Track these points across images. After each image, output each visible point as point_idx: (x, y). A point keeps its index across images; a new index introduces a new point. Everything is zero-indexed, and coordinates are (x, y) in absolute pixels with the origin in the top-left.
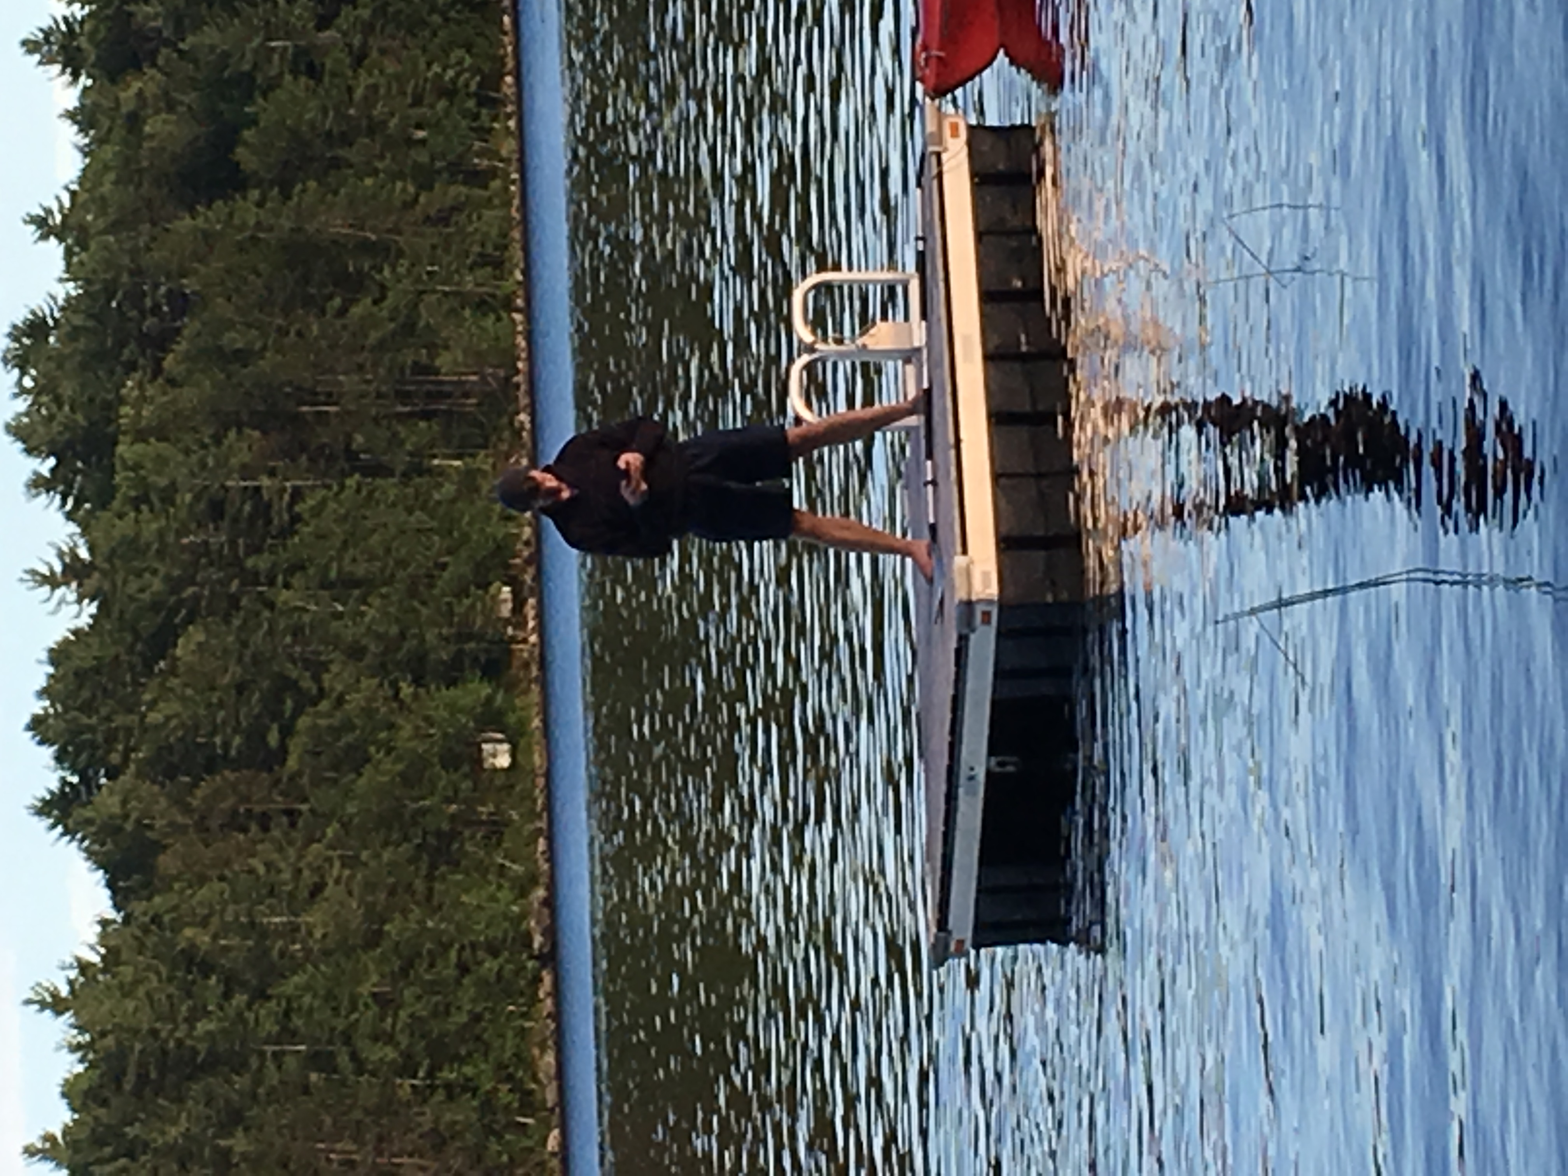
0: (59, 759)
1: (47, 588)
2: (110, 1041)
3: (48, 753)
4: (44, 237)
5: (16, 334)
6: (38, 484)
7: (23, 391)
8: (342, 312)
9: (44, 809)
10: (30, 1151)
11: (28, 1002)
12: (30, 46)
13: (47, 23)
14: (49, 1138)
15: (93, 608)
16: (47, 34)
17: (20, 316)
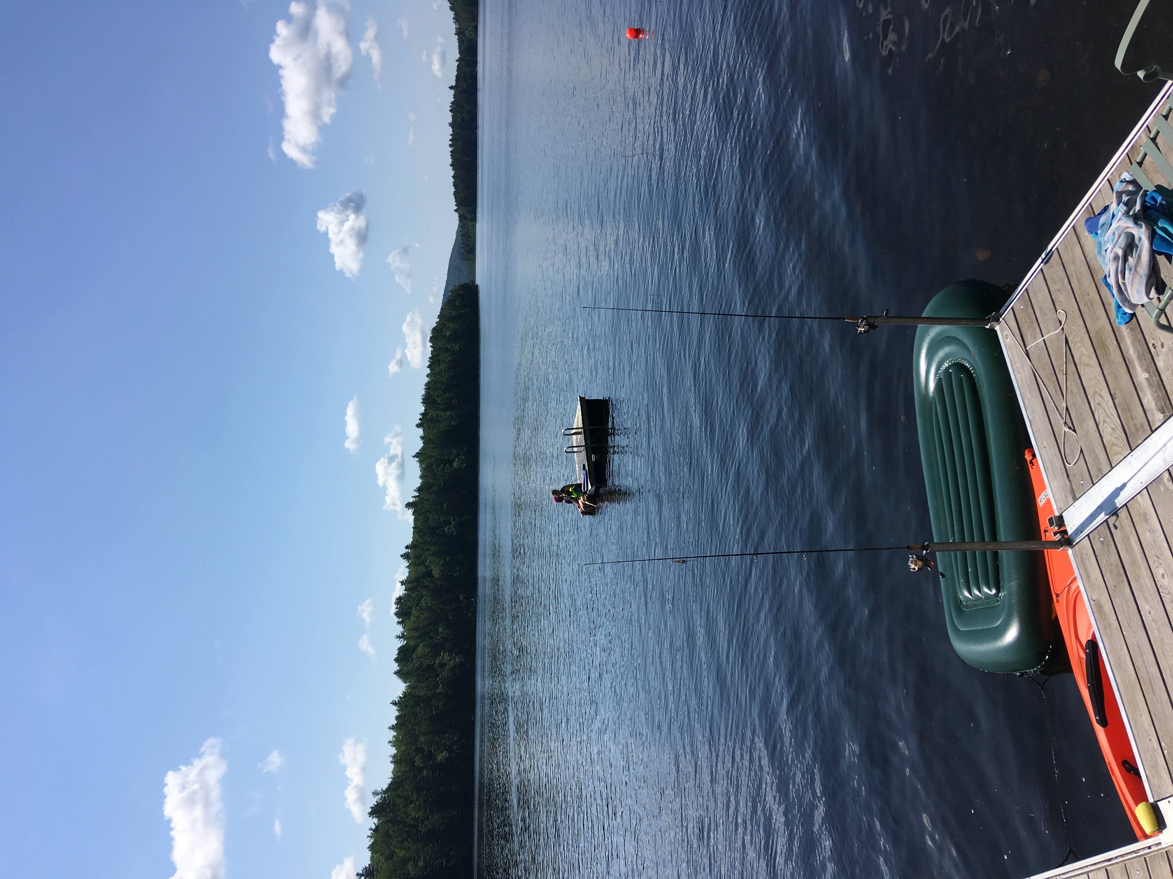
0: (399, 666)
1: (398, 639)
3: (397, 664)
4: (402, 585)
5: (397, 599)
6: (399, 623)
7: (397, 608)
9: (395, 673)
10: (390, 728)
11: (391, 703)
12: (402, 556)
14: (393, 726)
15: (405, 642)
16: (405, 554)
17: (398, 596)
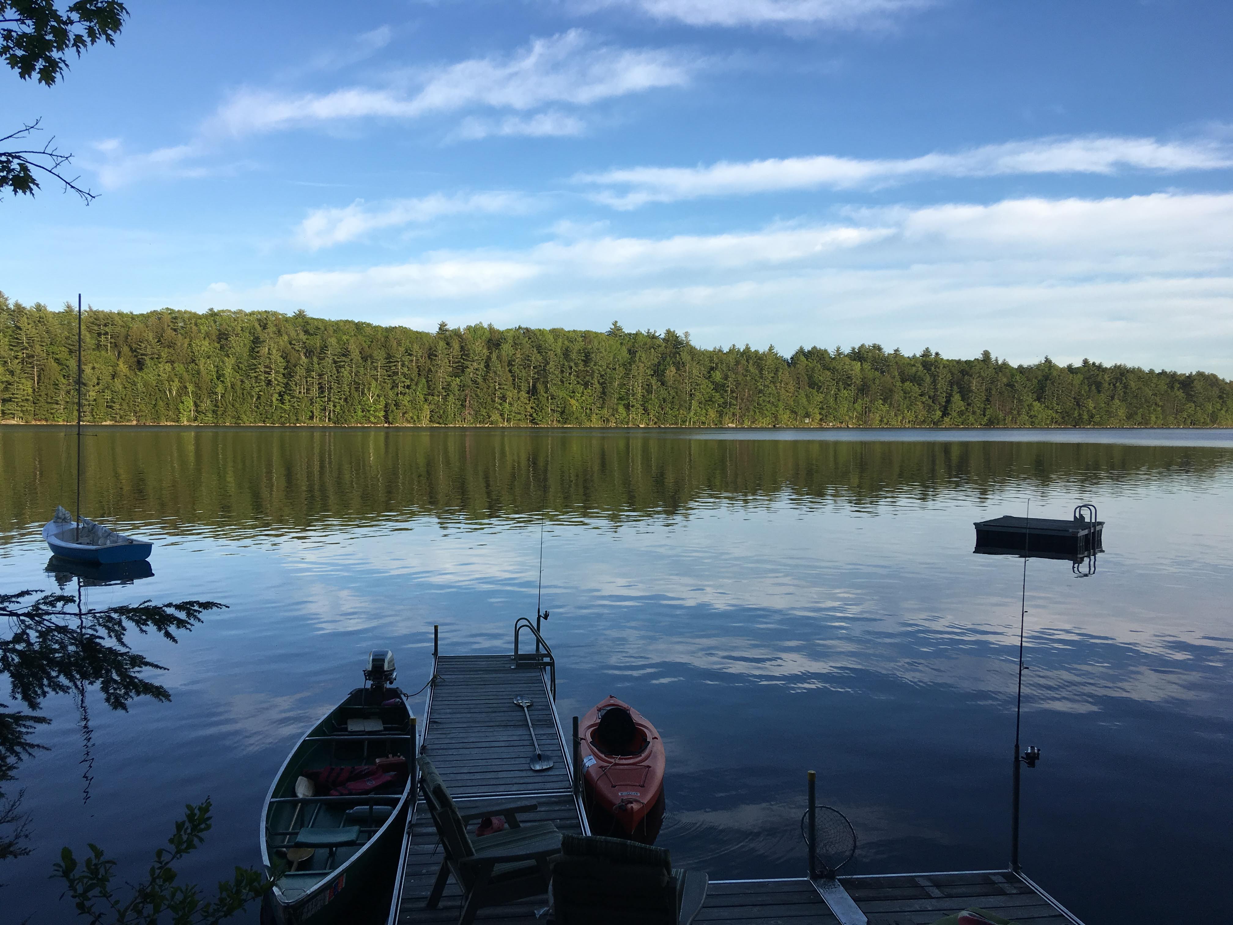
2: (765, 358)
3: (810, 349)
5: (879, 346)
8: (880, 399)
9: (801, 348)
13: (931, 352)
